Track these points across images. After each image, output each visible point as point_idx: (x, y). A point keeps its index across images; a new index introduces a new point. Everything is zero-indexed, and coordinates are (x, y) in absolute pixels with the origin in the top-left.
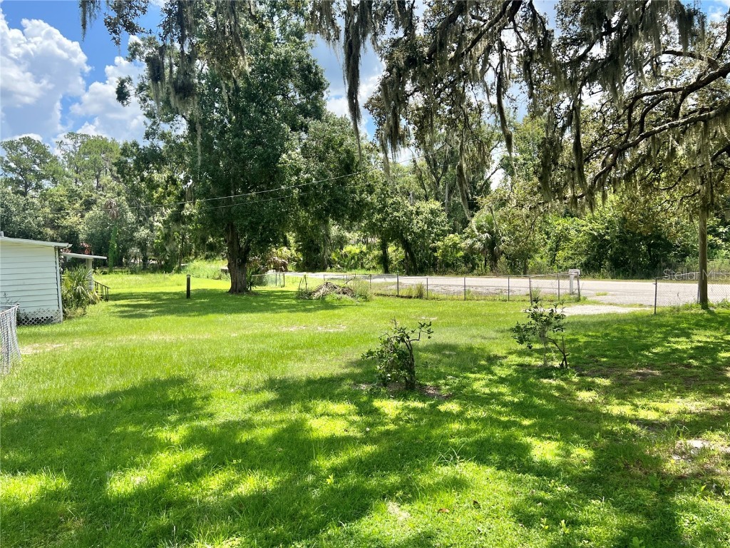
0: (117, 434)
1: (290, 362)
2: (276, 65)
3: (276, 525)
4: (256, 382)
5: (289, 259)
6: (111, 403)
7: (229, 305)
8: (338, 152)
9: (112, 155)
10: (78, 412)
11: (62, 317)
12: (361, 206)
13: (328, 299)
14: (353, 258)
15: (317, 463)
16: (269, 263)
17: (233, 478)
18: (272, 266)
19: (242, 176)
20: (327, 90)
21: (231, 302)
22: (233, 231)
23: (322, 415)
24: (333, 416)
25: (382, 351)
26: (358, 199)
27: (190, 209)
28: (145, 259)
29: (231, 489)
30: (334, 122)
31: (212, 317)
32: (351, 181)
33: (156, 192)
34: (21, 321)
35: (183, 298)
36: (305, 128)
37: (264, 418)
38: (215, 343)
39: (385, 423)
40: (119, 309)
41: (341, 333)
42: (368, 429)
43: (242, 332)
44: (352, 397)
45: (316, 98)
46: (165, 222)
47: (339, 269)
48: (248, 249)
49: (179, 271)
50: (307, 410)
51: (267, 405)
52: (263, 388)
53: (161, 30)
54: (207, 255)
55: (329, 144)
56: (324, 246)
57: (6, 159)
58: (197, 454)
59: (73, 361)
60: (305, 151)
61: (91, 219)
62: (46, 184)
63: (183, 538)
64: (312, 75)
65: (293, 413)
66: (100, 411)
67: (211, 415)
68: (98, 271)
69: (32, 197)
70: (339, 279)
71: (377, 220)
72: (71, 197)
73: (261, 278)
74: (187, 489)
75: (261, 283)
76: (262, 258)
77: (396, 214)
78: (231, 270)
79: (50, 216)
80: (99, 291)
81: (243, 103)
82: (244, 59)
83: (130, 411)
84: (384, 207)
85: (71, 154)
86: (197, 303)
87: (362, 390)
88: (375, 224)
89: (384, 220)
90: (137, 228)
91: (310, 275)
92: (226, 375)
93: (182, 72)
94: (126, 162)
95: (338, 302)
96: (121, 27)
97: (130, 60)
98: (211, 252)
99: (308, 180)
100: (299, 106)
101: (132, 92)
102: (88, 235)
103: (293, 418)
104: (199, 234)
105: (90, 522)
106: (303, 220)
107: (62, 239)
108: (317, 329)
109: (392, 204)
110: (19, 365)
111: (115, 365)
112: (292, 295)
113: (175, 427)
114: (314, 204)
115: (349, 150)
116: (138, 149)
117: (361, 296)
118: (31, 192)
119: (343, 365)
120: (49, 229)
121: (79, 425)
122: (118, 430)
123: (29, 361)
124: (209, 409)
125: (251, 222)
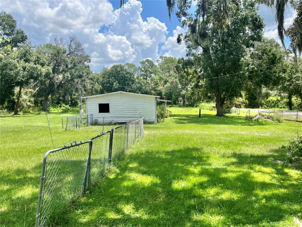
0: (175, 166)
1: (243, 147)
2: (241, 20)
3: (238, 215)
4: (228, 154)
5: (242, 102)
6: (173, 154)
7: (216, 121)
8: (268, 55)
9: (174, 63)
10: (162, 156)
11: (157, 122)
12: (279, 79)
13: (260, 120)
14: (273, 102)
15: (256, 192)
16: (233, 104)
17: (219, 191)
18: (234, 105)
19: (223, 68)
20: (265, 28)
21: (217, 120)
22: (218, 91)
23: (258, 172)
24: (264, 173)
25: (290, 147)
26: (277, 76)
27: (202, 83)
28: (184, 102)
29: (218, 195)
30: (267, 41)
31: (209, 125)
32: (274, 68)
33: (189, 77)
34: (145, 122)
35: (197, 117)
36: (253, 46)
37: (232, 169)
38: (211, 136)
39: (291, 180)
40: (175, 120)
41: (266, 137)
42: (282, 182)
43: (221, 132)
44: (274, 166)
45: (259, 32)
46: (192, 88)
47: (265, 107)
48: (225, 98)
49: (196, 107)
50: (252, 168)
51: (233, 164)
52: (231, 157)
53: (196, 13)
54: (207, 101)
55: (264, 52)
56: (259, 97)
57: (141, 67)
58: (204, 179)
59: (160, 138)
60: (252, 56)
61: (166, 87)
62: (153, 75)
63: (200, 211)
64: (257, 23)
65: (245, 169)
66: (170, 157)
67: (210, 164)
68: (168, 106)
69: (148, 80)
70: (266, 112)
71: (287, 85)
72: (160, 79)
73: (229, 110)
74: (201, 192)
75: (229, 112)
76: (230, 102)
77: (297, 82)
78: (217, 107)
79: (154, 86)
80: (169, 113)
81: (226, 38)
82: (228, 20)
83: (179, 158)
84: (291, 79)
85: (161, 64)
86: (203, 119)
87: (278, 163)
88: (285, 87)
89: (291, 85)
90: (182, 90)
91: (251, 110)
92: (215, 149)
93: (203, 28)
94: (179, 66)
95: (265, 122)
96: (181, 15)
97: (182, 27)
98: (209, 99)
99: (253, 68)
100: (250, 37)
101: (182, 39)
102: (165, 93)
103: (245, 171)
104: (205, 92)
105: (167, 197)
106: (250, 86)
107: (157, 94)
108: (255, 134)
109: (295, 77)
110: (144, 137)
111: (174, 140)
112: (243, 118)
113: (196, 167)
114: (255, 78)
115: (274, 54)
116: (184, 61)
117: (277, 120)
118: (148, 78)
119: (268, 151)
120: (153, 91)
121: (163, 161)
122: (175, 164)
123: (146, 136)
124: (209, 162)
125: (226, 88)
